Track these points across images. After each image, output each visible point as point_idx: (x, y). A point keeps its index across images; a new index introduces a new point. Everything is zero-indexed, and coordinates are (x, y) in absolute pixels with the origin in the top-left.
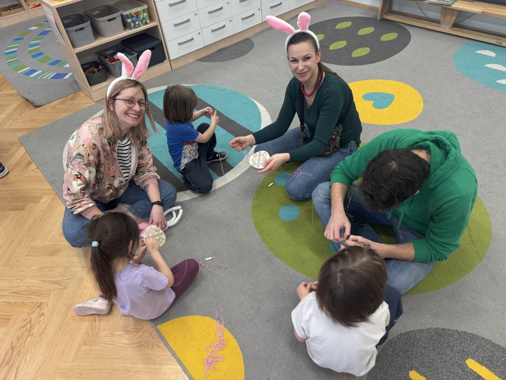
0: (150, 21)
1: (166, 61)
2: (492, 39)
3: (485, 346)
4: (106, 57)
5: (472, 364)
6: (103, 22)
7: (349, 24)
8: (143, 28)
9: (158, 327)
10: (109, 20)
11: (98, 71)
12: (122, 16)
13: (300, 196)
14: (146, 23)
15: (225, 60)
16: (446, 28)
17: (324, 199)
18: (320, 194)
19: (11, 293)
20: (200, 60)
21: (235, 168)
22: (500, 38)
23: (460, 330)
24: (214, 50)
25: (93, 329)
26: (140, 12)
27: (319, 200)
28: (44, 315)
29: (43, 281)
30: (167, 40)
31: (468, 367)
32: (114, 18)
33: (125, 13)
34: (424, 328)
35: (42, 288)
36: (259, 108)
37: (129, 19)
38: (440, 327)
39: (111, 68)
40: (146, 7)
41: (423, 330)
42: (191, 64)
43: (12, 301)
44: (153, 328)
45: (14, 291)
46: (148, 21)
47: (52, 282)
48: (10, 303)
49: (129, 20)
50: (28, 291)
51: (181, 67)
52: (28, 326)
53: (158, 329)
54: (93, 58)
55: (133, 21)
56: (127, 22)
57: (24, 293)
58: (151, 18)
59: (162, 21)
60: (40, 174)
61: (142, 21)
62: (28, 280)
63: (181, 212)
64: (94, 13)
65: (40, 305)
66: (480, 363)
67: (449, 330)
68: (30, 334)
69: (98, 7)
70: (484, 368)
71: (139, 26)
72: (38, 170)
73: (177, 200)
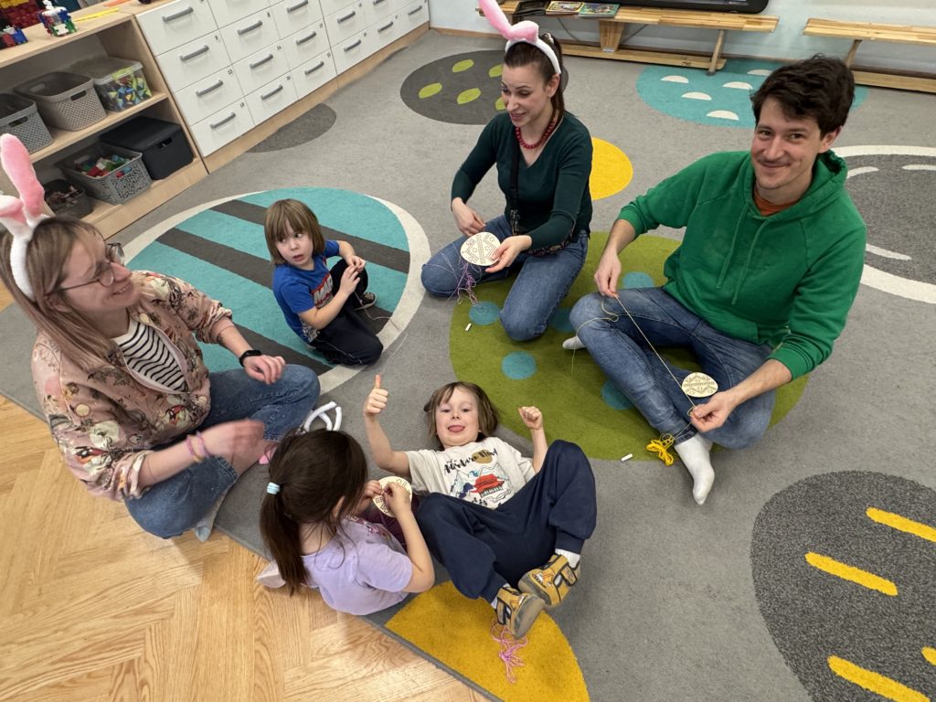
0: (151, 92)
1: (195, 160)
2: (677, 59)
4: (79, 168)
5: (875, 515)
6: (61, 102)
7: (468, 64)
8: (141, 105)
9: (387, 625)
10: (74, 98)
11: (71, 196)
12: (97, 88)
14: (146, 97)
15: (297, 144)
16: (609, 52)
17: (598, 322)
18: (590, 316)
19: (53, 663)
20: (254, 150)
21: (395, 313)
23: (836, 470)
24: (271, 130)
26: (129, 76)
27: (590, 325)
29: (115, 617)
30: (190, 121)
31: (873, 521)
33: (102, 81)
35: (120, 631)
36: (390, 208)
37: (112, 91)
38: (810, 476)
39: (97, 186)
41: (791, 487)
42: (240, 159)
43: (63, 679)
44: (379, 630)
47: (137, 613)
48: (58, 685)
49: (113, 94)
50: (89, 647)
51: (224, 167)
53: (389, 631)
55: (121, 96)
56: (108, 97)
57: (82, 654)
58: (153, 86)
59: (173, 90)
60: (19, 411)
61: (137, 94)
62: (80, 626)
63: (338, 410)
64: (34, 89)
65: (130, 667)
66: (885, 510)
67: (824, 475)
69: (41, 77)
70: (892, 515)
71: (134, 104)
72: (11, 404)
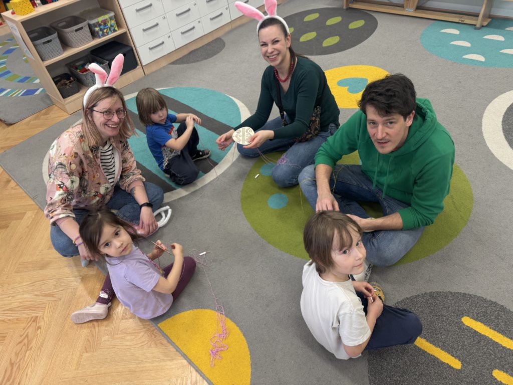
0: (118, 29)
1: (138, 67)
2: (455, 17)
3: (478, 303)
4: (76, 68)
5: (467, 321)
6: (70, 33)
7: (316, 15)
8: (112, 35)
9: (159, 325)
10: (76, 30)
11: (70, 82)
12: (89, 25)
13: (287, 182)
14: (115, 31)
15: (198, 61)
16: (410, 11)
17: (310, 181)
18: (306, 177)
19: (4, 311)
20: (173, 63)
21: (220, 163)
22: (461, 16)
23: (453, 291)
24: (186, 52)
25: (93, 335)
26: (107, 19)
27: (306, 182)
28: (41, 328)
29: (36, 295)
30: (137, 45)
31: (464, 324)
32: (81, 28)
33: (92, 22)
34: (419, 293)
35: (36, 302)
36: (238, 104)
37: (97, 27)
38: (434, 291)
39: (83, 78)
40: (112, 14)
41: (418, 295)
42: (164, 68)
43: (6, 318)
44: (154, 326)
45: (7, 308)
46: (116, 29)
47: (46, 295)
48: (3, 321)
49: (97, 29)
50: (20, 307)
51: (154, 72)
52: (26, 341)
53: (159, 328)
54: (63, 70)
55: (101, 30)
56: (94, 31)
57: (17, 309)
58: (119, 25)
59: (130, 27)
60: (21, 191)
61: (110, 29)
62: (20, 297)
63: (170, 211)
64: (60, 25)
65: (35, 319)
66: (475, 319)
67: (443, 292)
68: (28, 348)
69: (65, 18)
70: (479, 323)
71: (108, 34)
72: (17, 187)
73: (164, 200)
